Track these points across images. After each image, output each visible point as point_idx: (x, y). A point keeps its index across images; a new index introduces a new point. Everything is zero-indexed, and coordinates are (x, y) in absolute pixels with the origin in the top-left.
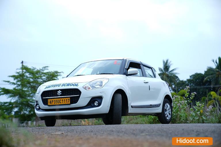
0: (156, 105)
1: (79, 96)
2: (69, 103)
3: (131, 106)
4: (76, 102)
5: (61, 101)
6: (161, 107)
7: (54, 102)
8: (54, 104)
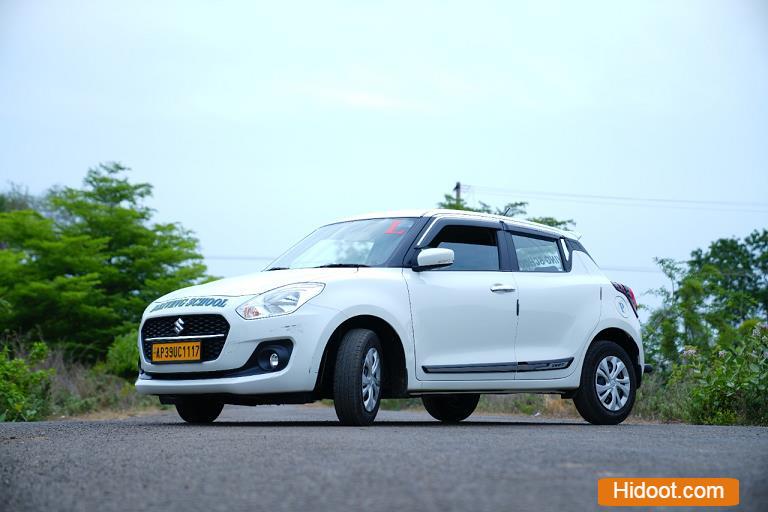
0: (548, 364)
1: (224, 338)
2: (198, 358)
3: (423, 367)
4: (216, 356)
5: (181, 352)
6: (576, 370)
7: (165, 353)
8: (166, 359)
